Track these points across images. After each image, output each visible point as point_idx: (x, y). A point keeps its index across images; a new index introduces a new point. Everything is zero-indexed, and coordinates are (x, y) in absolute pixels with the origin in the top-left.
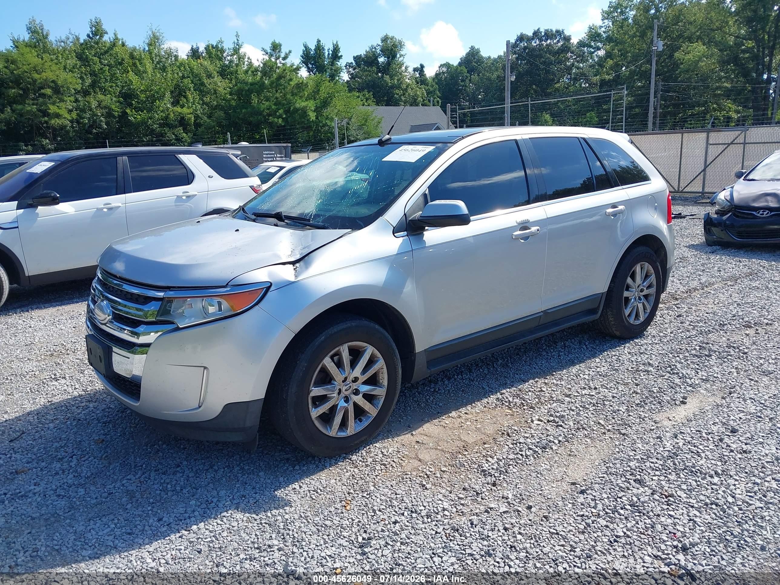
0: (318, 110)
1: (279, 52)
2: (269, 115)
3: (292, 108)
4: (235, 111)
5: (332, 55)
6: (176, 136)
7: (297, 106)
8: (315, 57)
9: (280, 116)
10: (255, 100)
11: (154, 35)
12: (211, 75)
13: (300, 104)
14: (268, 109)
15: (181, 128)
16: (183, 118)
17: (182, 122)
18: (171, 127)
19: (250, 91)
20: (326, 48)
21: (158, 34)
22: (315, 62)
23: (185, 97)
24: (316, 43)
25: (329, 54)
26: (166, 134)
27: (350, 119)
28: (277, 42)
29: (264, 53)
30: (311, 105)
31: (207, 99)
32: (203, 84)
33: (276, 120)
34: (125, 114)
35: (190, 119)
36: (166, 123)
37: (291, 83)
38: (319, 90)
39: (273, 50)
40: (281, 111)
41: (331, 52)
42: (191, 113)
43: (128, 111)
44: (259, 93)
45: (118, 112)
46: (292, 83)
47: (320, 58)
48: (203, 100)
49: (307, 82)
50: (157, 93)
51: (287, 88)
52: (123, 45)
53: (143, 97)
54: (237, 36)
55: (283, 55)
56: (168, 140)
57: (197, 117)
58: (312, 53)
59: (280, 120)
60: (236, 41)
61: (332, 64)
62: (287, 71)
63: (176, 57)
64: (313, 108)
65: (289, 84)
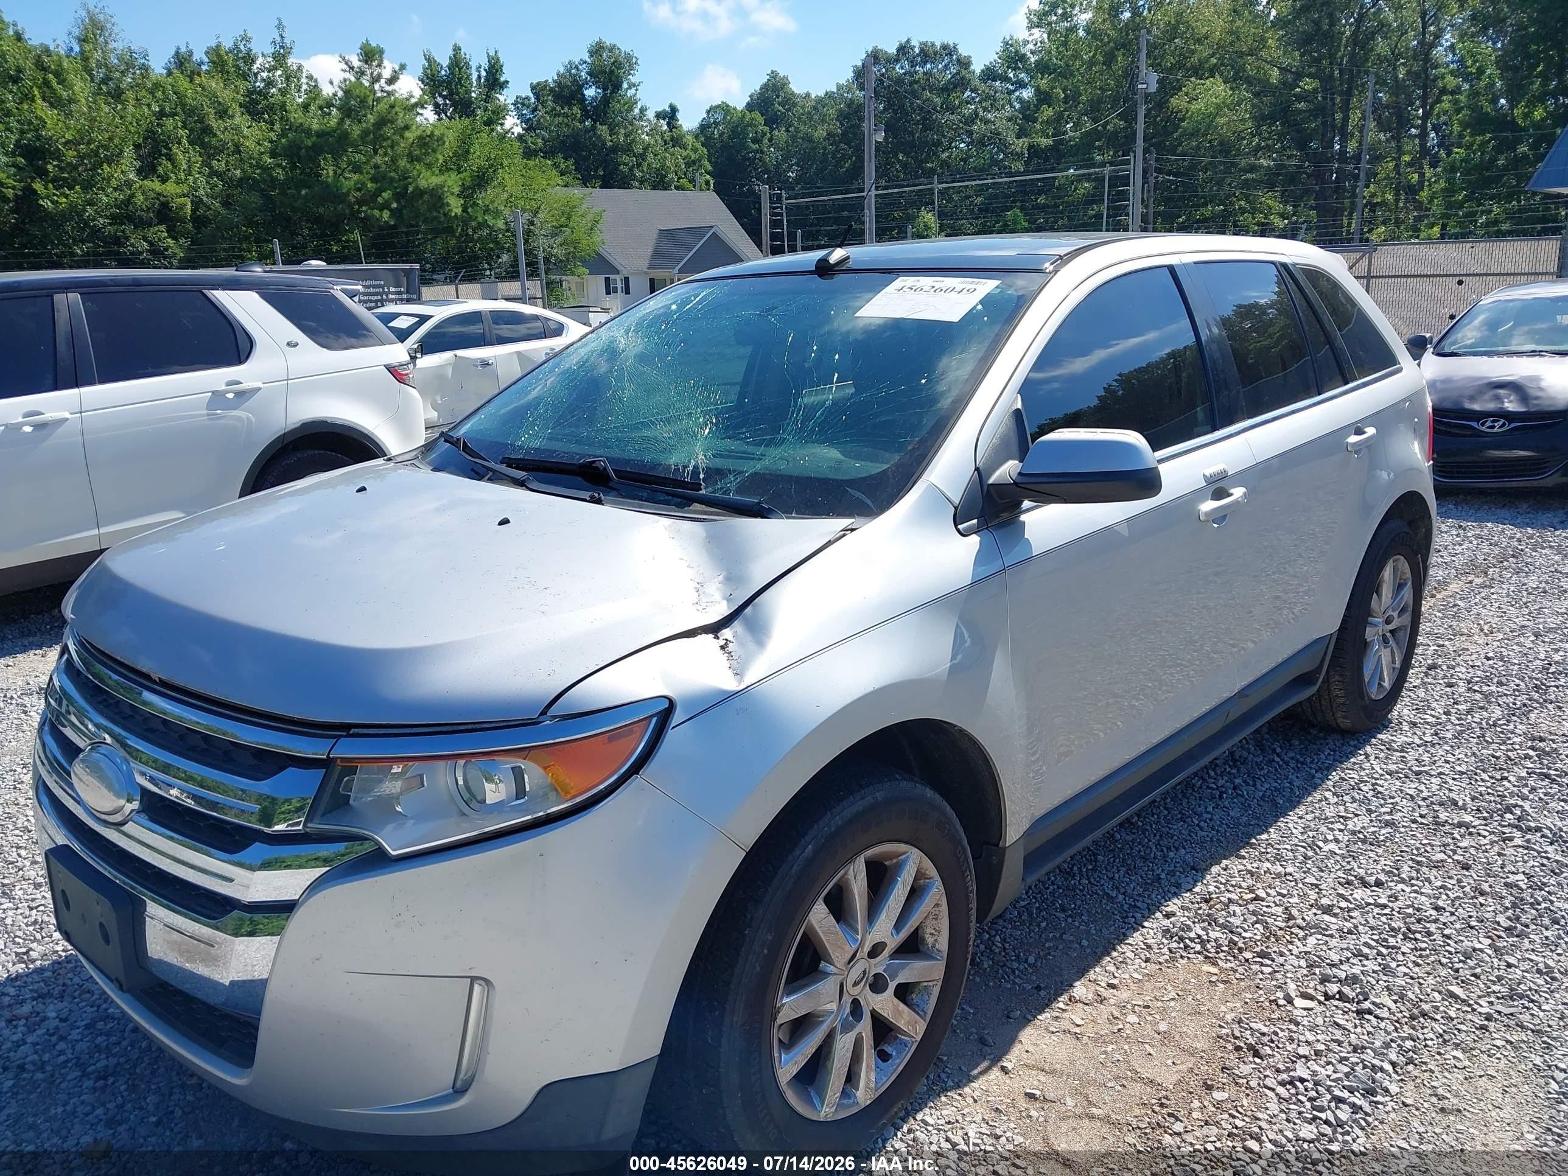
0: (467, 193)
1: (379, 65)
2: (361, 202)
3: (410, 189)
4: (283, 193)
5: (487, 80)
6: (151, 244)
7: (423, 183)
8: (449, 83)
9: (385, 206)
10: (328, 171)
11: (91, 19)
12: (225, 112)
13: (428, 180)
14: (359, 190)
15: (163, 227)
16: (165, 205)
17: (164, 213)
18: (141, 224)
19: (317, 150)
20: (474, 65)
21: (101, 17)
22: (451, 93)
23: (170, 158)
24: (451, 53)
25: (479, 77)
26: (127, 239)
27: (535, 213)
28: (374, 45)
29: (345, 67)
30: (452, 182)
31: (219, 165)
32: (207, 130)
33: (376, 212)
34: (29, 193)
35: (182, 207)
36: (125, 214)
37: (407, 134)
38: (467, 152)
39: (366, 62)
40: (386, 195)
41: (484, 74)
42: (184, 196)
43: (38, 186)
44: (337, 154)
45: (14, 188)
46: (410, 135)
47: (462, 86)
48: (211, 168)
49: (443, 135)
50: (106, 148)
51: (398, 144)
52: (19, 37)
53: (70, 155)
54: (280, 26)
55: (387, 73)
56: (132, 253)
57: (197, 203)
58: (443, 73)
59: (386, 215)
60: (278, 39)
61: (488, 98)
62: (397, 109)
63: (145, 68)
64: (456, 190)
65: (402, 137)
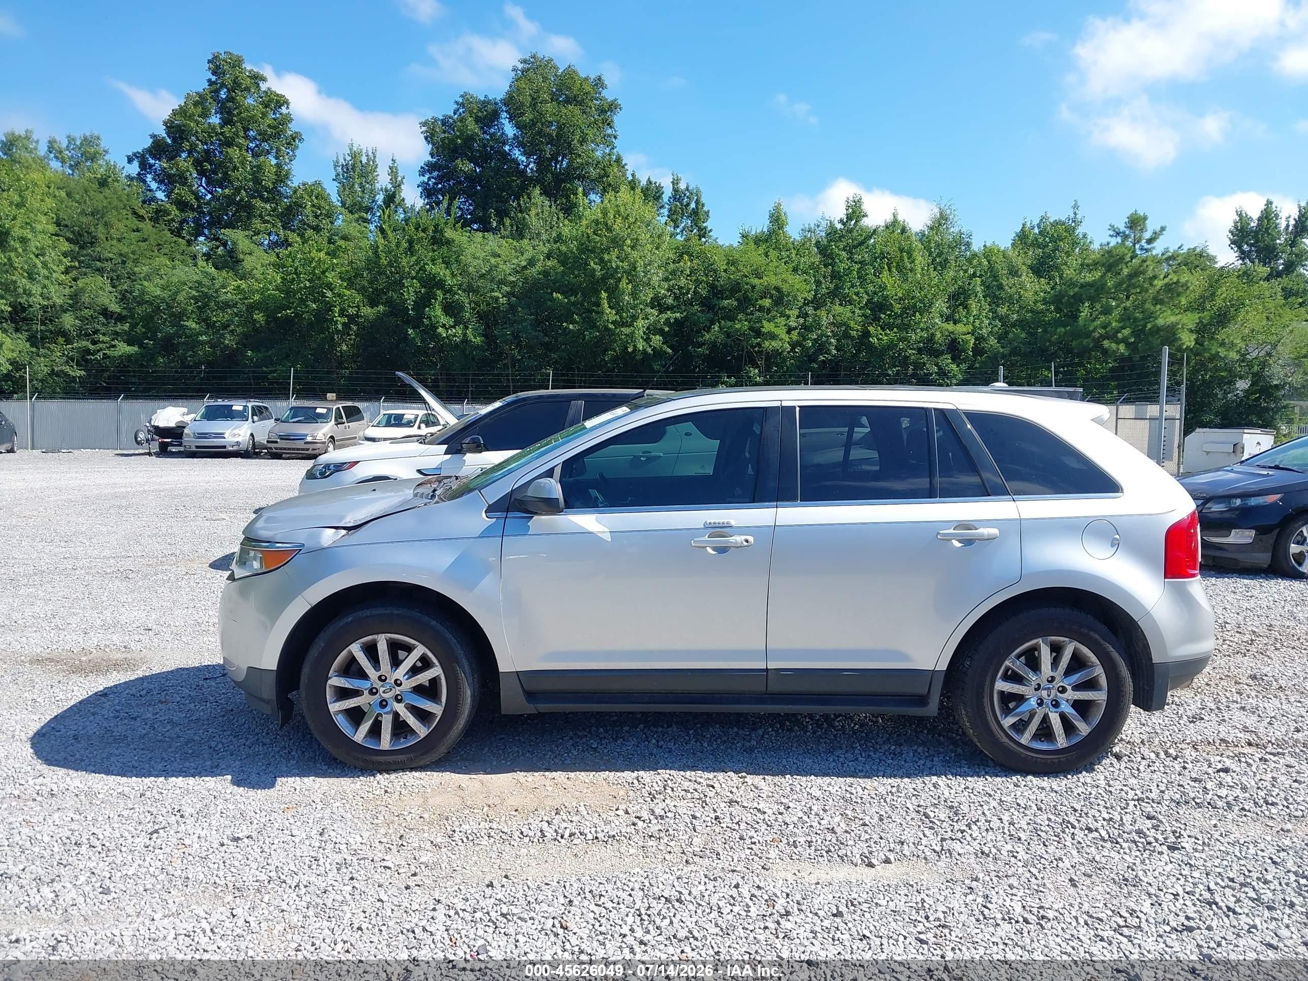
0: (1201, 330)
1: (1142, 230)
2: (1106, 337)
3: (1149, 326)
4: (1045, 331)
6: (940, 368)
7: (1161, 322)
8: (1256, 232)
9: (1124, 340)
10: (1085, 311)
11: (941, 214)
12: (1016, 272)
13: (1166, 318)
14: (1104, 327)
15: (949, 356)
16: (954, 341)
17: (954, 347)
18: (935, 353)
19: (1078, 299)
21: (948, 212)
23: (966, 307)
24: (1263, 207)
25: (1288, 226)
26: (924, 364)
27: (1274, 346)
28: (1142, 214)
29: (1112, 233)
30: (1190, 320)
31: (1002, 310)
32: (1000, 287)
33: (1114, 346)
34: (866, 334)
35: (967, 342)
36: (929, 348)
37: (1156, 282)
38: (1213, 295)
39: (1131, 228)
40: (1127, 332)
42: (968, 333)
43: (871, 329)
44: (1093, 299)
45: (857, 331)
46: (1159, 283)
48: (995, 312)
49: (1187, 281)
50: (921, 301)
51: (1147, 291)
52: (904, 230)
53: (897, 308)
54: (1076, 207)
55: (1147, 235)
56: (926, 375)
57: (980, 339)
58: (1252, 224)
59: (1122, 348)
60: (1072, 216)
61: (1293, 244)
62: (1148, 263)
63: (968, 244)
64: (1192, 326)
65: (1151, 285)
